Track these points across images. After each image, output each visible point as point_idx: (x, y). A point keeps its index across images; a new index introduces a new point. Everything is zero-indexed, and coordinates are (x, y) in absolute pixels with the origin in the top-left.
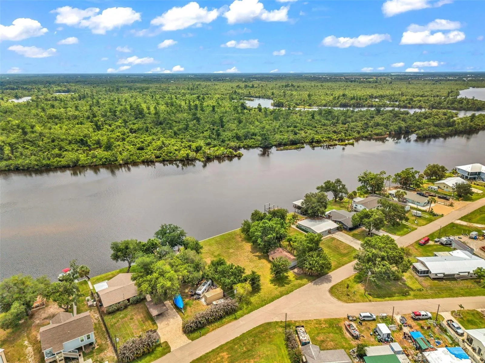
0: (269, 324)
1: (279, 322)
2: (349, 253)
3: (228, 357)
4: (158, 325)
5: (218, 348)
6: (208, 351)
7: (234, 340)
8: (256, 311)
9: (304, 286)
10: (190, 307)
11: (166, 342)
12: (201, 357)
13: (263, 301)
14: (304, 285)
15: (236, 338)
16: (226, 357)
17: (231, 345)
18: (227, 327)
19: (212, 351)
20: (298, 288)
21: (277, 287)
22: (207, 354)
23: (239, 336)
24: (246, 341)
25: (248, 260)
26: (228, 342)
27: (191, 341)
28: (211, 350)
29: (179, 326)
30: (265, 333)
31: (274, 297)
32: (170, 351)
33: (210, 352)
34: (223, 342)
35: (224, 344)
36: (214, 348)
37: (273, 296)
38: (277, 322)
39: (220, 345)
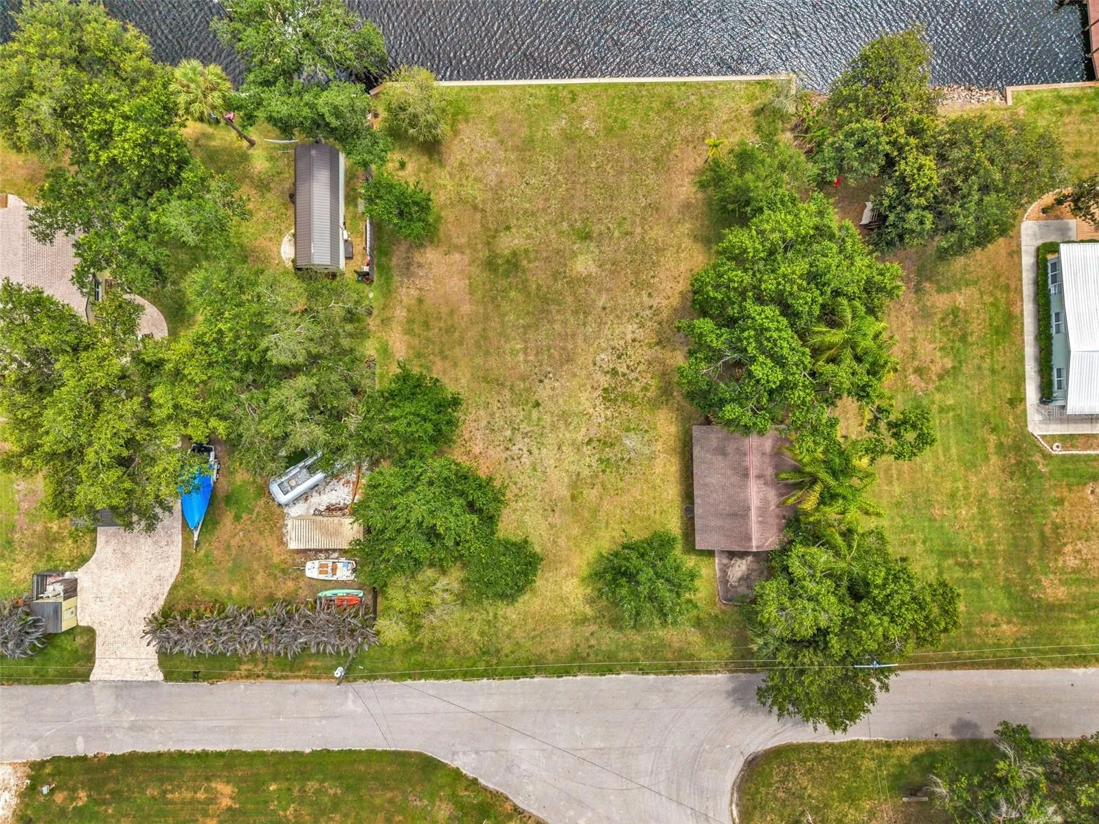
0: (428, 765)
1: (465, 777)
2: (1062, 607)
3: (230, 809)
4: (101, 539)
5: (220, 755)
6: (187, 748)
7: (283, 756)
8: (431, 681)
9: (690, 677)
10: (237, 518)
11: (90, 632)
12: (160, 755)
13: (484, 653)
14: (695, 670)
15: (294, 753)
16: (226, 802)
17: (263, 770)
18: (295, 693)
19: (198, 754)
20: (657, 671)
21: (589, 611)
22: (182, 755)
23: (308, 751)
24: (312, 785)
25: (605, 381)
26: (260, 755)
27: (160, 676)
28: (199, 749)
29: (157, 589)
30: (389, 795)
31: (541, 657)
32: (85, 677)
33: (190, 755)
34: (247, 747)
35: (246, 754)
36: (210, 748)
37: (540, 650)
38: (457, 774)
39: (235, 747)
